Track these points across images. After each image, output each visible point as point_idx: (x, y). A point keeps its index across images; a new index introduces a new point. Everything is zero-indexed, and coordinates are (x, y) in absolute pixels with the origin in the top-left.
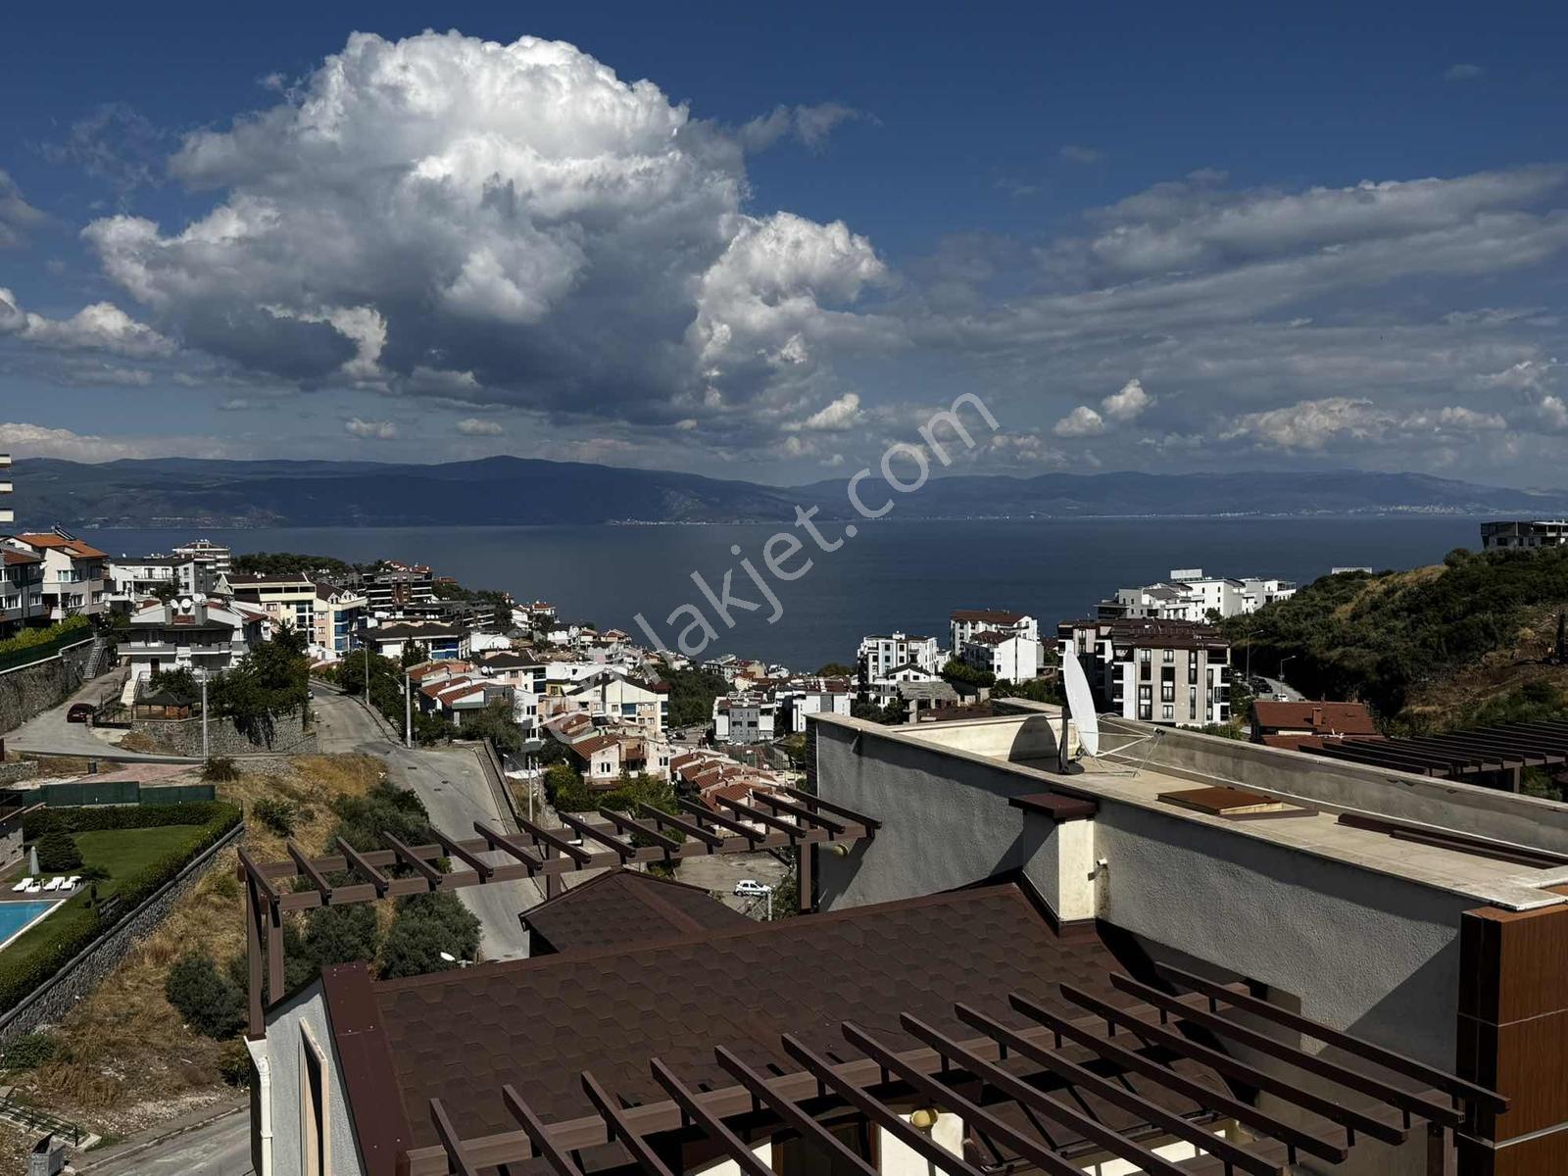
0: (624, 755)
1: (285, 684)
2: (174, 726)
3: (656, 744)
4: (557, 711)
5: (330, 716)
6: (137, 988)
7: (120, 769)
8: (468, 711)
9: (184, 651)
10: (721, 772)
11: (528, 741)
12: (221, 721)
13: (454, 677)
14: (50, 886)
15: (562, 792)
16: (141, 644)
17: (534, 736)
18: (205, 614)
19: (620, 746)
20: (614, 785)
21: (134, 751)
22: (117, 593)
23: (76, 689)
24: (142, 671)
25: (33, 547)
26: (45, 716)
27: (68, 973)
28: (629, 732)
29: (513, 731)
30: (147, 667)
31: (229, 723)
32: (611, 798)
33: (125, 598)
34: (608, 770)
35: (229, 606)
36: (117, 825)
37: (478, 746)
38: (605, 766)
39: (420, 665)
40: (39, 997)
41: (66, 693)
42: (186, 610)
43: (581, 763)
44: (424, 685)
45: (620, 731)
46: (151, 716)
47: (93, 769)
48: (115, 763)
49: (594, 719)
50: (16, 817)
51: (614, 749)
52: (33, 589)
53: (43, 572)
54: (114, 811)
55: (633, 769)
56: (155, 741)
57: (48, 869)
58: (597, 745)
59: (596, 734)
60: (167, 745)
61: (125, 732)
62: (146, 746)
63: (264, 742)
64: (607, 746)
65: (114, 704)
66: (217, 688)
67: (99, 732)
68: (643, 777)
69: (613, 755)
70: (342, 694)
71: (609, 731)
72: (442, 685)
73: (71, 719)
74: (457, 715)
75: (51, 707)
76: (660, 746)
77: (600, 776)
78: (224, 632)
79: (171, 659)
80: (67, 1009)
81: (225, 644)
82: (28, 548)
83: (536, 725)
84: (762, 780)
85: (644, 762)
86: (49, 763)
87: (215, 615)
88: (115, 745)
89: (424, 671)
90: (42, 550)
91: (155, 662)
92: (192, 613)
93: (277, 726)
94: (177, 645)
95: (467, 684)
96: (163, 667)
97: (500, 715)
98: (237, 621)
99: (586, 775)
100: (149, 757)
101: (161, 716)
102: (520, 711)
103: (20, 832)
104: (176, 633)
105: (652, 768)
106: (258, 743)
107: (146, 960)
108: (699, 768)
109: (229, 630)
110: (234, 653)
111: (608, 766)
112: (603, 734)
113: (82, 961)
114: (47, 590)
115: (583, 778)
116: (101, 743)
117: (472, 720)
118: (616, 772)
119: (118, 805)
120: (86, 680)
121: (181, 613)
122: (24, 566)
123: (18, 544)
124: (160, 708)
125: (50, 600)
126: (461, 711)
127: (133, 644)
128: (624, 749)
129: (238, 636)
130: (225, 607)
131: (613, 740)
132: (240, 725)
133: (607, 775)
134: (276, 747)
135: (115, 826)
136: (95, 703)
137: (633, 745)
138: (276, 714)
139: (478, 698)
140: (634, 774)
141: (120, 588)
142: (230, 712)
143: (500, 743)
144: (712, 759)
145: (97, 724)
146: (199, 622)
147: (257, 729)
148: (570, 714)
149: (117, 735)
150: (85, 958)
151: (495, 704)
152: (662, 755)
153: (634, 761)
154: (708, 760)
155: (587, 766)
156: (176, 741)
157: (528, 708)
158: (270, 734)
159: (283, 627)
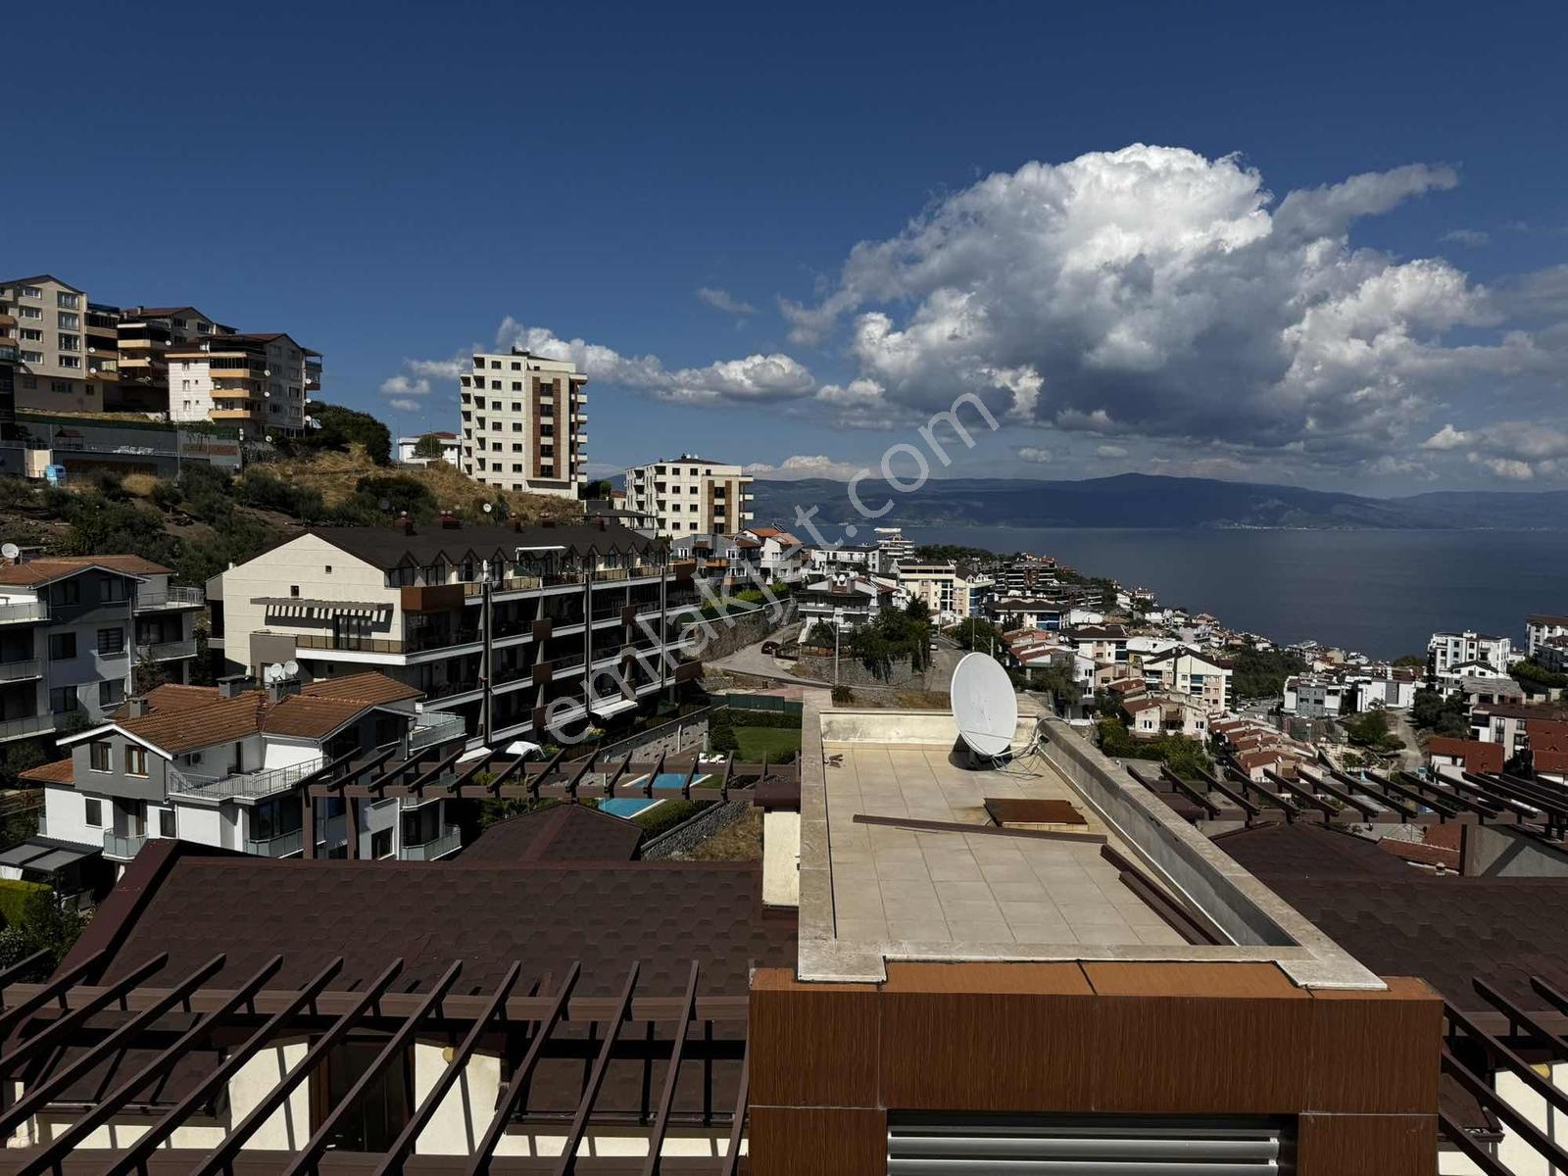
0: (1164, 716)
1: (902, 638)
2: (822, 661)
3: (1194, 710)
4: (1122, 674)
5: (945, 665)
6: (744, 837)
7: (783, 687)
8: (1036, 669)
9: (839, 611)
10: (1260, 739)
11: (1084, 696)
12: (855, 660)
13: (1036, 642)
14: (714, 760)
15: (1107, 740)
16: (813, 604)
17: (1090, 693)
18: (853, 586)
19: (1161, 708)
20: (1154, 739)
21: (797, 676)
22: (815, 569)
23: (773, 632)
24: (812, 621)
25: (759, 537)
26: (750, 648)
27: (699, 819)
28: (1172, 698)
29: (1071, 688)
30: (816, 620)
31: (861, 663)
32: (1149, 749)
33: (820, 572)
34: (1150, 727)
35: (869, 580)
36: (770, 725)
37: (1043, 696)
38: (1147, 724)
39: (1014, 632)
40: (676, 832)
41: (767, 632)
42: (842, 583)
43: (1129, 720)
44: (1013, 647)
45: (1165, 696)
46: (810, 654)
47: (765, 686)
48: (781, 682)
49: (1147, 685)
50: (704, 712)
51: (1156, 710)
52: (755, 563)
53: (763, 553)
54: (768, 715)
55: (1171, 729)
56: (811, 669)
57: (715, 749)
58: (1143, 706)
59: (1144, 697)
60: (818, 674)
61: (794, 663)
62: (805, 673)
63: (884, 678)
64: (1151, 707)
65: (792, 643)
66: (852, 637)
67: (778, 661)
68: (1179, 737)
69: (1155, 716)
70: (959, 648)
71: (1155, 696)
72: (1025, 648)
73: (764, 652)
74: (1029, 671)
75: (755, 642)
76: (1198, 712)
77: (1142, 731)
78: (864, 599)
79: (830, 615)
80: (696, 843)
81: (864, 607)
82: (755, 537)
83: (1091, 684)
84: (1296, 750)
85: (1182, 724)
86: (740, 679)
87: (860, 587)
88: (786, 671)
89: (1016, 636)
90: (763, 539)
91: (820, 615)
92: (845, 585)
93: (893, 668)
94: (834, 607)
95: (1042, 648)
96: (825, 620)
97: (1062, 675)
98: (873, 591)
99: (1130, 728)
100: (804, 681)
101: (817, 654)
102: (1078, 673)
103: (706, 722)
104: (835, 599)
105: (1189, 729)
106: (879, 677)
107: (756, 818)
108: (1243, 734)
109: (867, 598)
110: (871, 614)
111: (1150, 723)
112: (1150, 697)
113: (710, 813)
114: (763, 565)
115: (1128, 730)
116: (777, 669)
117: (1039, 677)
118: (1155, 729)
119: (771, 711)
120: (782, 627)
121: (839, 584)
122: (749, 549)
123: (749, 534)
124: (817, 648)
125: (765, 572)
126: (1033, 668)
127: (808, 604)
128: (1164, 711)
129: (874, 603)
130: (867, 581)
131: (1156, 703)
132: (868, 664)
133: (1148, 730)
134: (892, 682)
135: (768, 726)
136: (779, 641)
137: (1172, 708)
138: (893, 659)
139: (1046, 659)
140: (1171, 733)
141: (817, 566)
142: (862, 655)
143: (1062, 696)
144: (1257, 728)
145: (778, 656)
146: (849, 591)
147: (879, 671)
148: (1132, 679)
149: (789, 664)
150: (713, 811)
151: (1059, 665)
152: (1199, 720)
153: (1174, 721)
154: (1253, 728)
155: (1132, 722)
156: (824, 671)
157: (1086, 672)
158: (888, 672)
159: (914, 597)
